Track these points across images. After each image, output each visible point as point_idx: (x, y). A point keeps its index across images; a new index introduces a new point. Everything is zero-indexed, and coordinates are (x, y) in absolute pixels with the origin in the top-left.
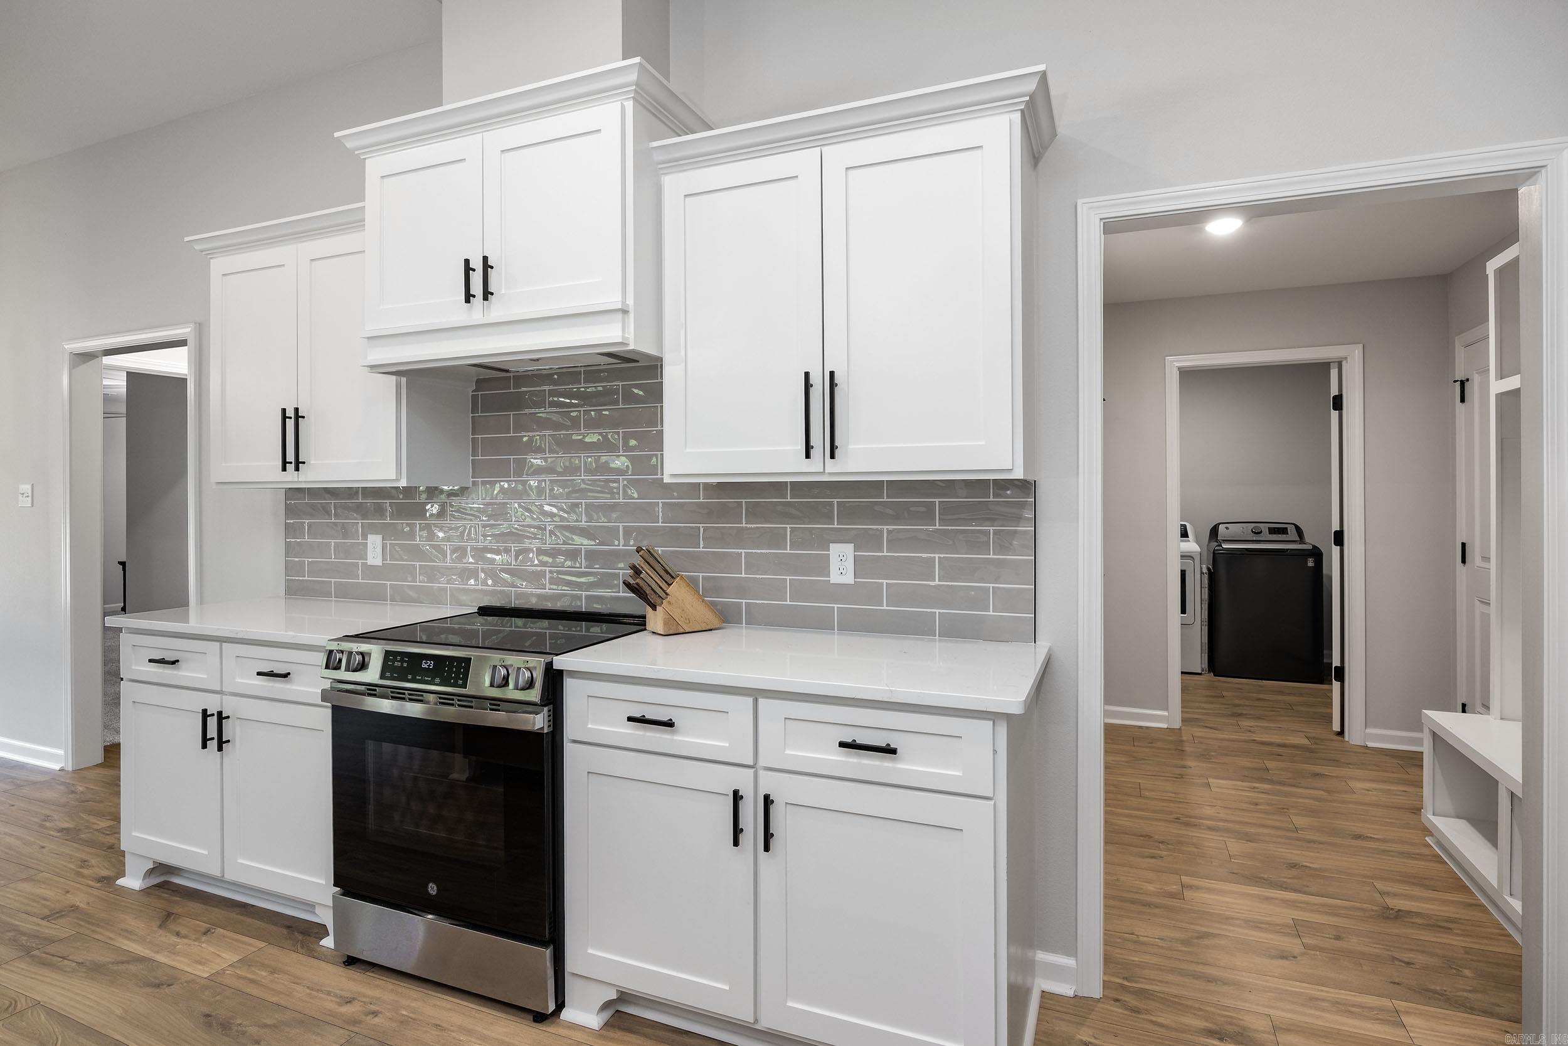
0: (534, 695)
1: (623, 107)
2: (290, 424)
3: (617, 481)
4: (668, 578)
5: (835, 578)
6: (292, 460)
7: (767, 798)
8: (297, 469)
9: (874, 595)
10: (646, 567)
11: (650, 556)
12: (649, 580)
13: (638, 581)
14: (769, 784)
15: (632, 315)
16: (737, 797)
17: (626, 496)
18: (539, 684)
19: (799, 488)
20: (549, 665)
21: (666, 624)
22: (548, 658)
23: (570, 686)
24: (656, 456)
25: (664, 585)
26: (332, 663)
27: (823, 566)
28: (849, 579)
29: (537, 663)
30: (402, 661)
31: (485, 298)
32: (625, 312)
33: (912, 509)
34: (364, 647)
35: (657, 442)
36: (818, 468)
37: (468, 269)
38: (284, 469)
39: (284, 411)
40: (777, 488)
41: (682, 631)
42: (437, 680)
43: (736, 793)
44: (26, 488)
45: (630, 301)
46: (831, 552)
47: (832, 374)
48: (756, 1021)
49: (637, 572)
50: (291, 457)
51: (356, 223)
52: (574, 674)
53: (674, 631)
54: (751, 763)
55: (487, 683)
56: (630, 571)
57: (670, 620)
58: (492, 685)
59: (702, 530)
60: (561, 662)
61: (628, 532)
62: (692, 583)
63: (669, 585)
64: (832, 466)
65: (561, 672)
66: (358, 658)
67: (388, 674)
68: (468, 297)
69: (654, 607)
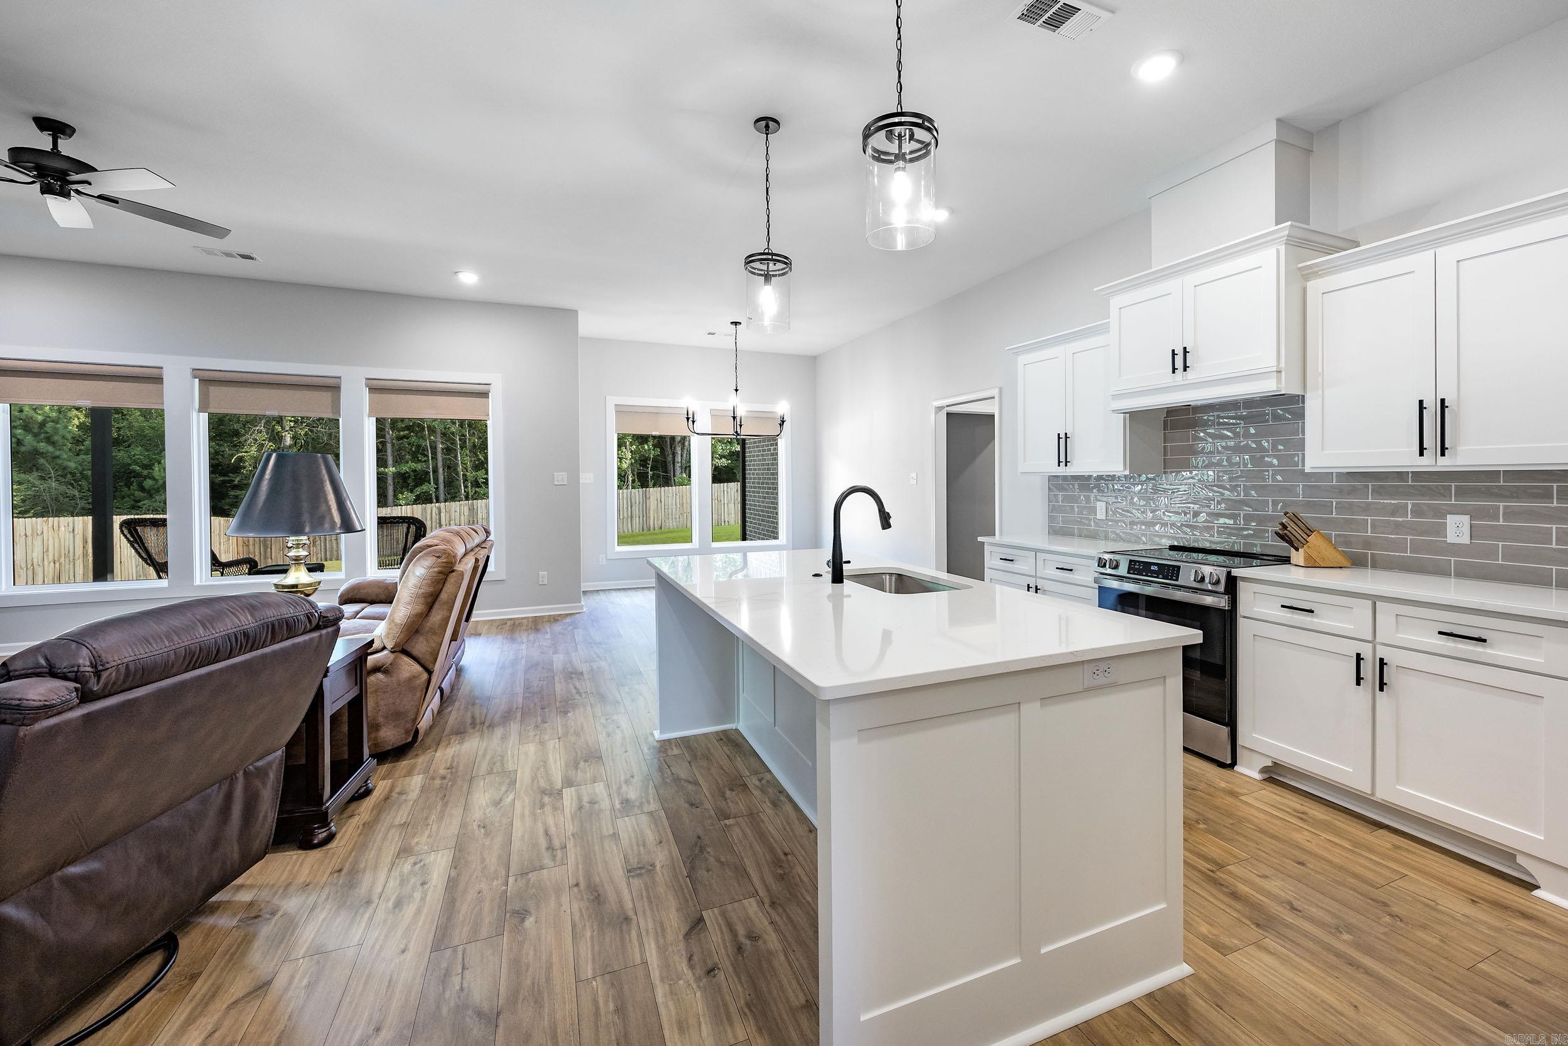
0: (1221, 588)
1: (1278, 251)
2: (1062, 441)
3: (1268, 471)
4: (1308, 532)
5: (1451, 538)
6: (1064, 459)
7: (1381, 660)
8: (1066, 465)
9: (1492, 553)
10: (1292, 524)
11: (1295, 518)
12: (1294, 532)
13: (1286, 531)
14: (1382, 652)
15: (1283, 373)
16: (1359, 658)
17: (1274, 479)
18: (1223, 581)
19: (1417, 475)
20: (1229, 573)
21: (1306, 560)
22: (1229, 569)
23: (1241, 585)
24: (1298, 455)
25: (1305, 536)
26: (1102, 563)
27: (1441, 530)
28: (1465, 539)
29: (1222, 573)
30: (1139, 565)
31: (1185, 370)
32: (1279, 372)
33: (1528, 491)
34: (1117, 557)
35: (1301, 445)
36: (1429, 462)
37: (1174, 354)
38: (1059, 466)
39: (1059, 434)
40: (1401, 475)
41: (1318, 565)
42: (1161, 576)
43: (1358, 655)
44: (914, 475)
45: (1283, 365)
46: (1448, 521)
47: (1443, 401)
48: (1373, 794)
49: (1284, 527)
50: (1062, 459)
51: (1104, 329)
52: (1244, 579)
53: (1311, 564)
54: (1370, 638)
55: (1192, 579)
56: (1281, 527)
57: (1308, 557)
58: (1195, 580)
59: (1334, 503)
60: (1235, 572)
61: (1275, 503)
62: (1327, 538)
63: (1309, 536)
64: (1442, 461)
65: (1235, 578)
66: (1115, 563)
67: (1132, 572)
68: (1174, 370)
69: (1297, 549)
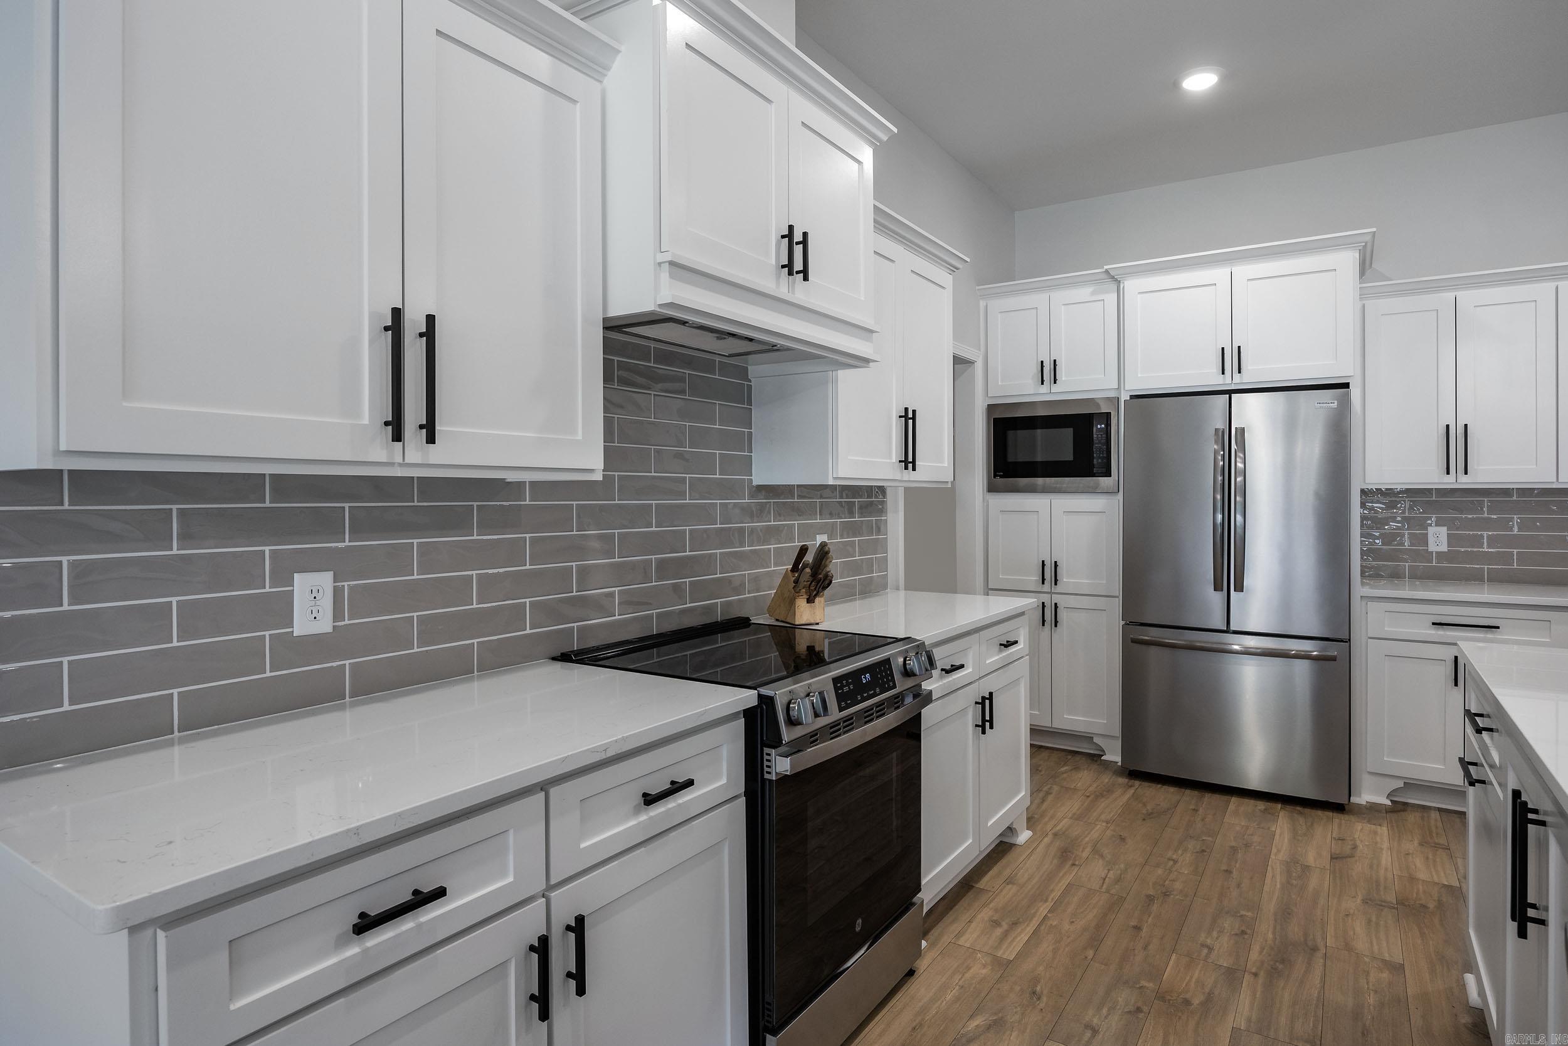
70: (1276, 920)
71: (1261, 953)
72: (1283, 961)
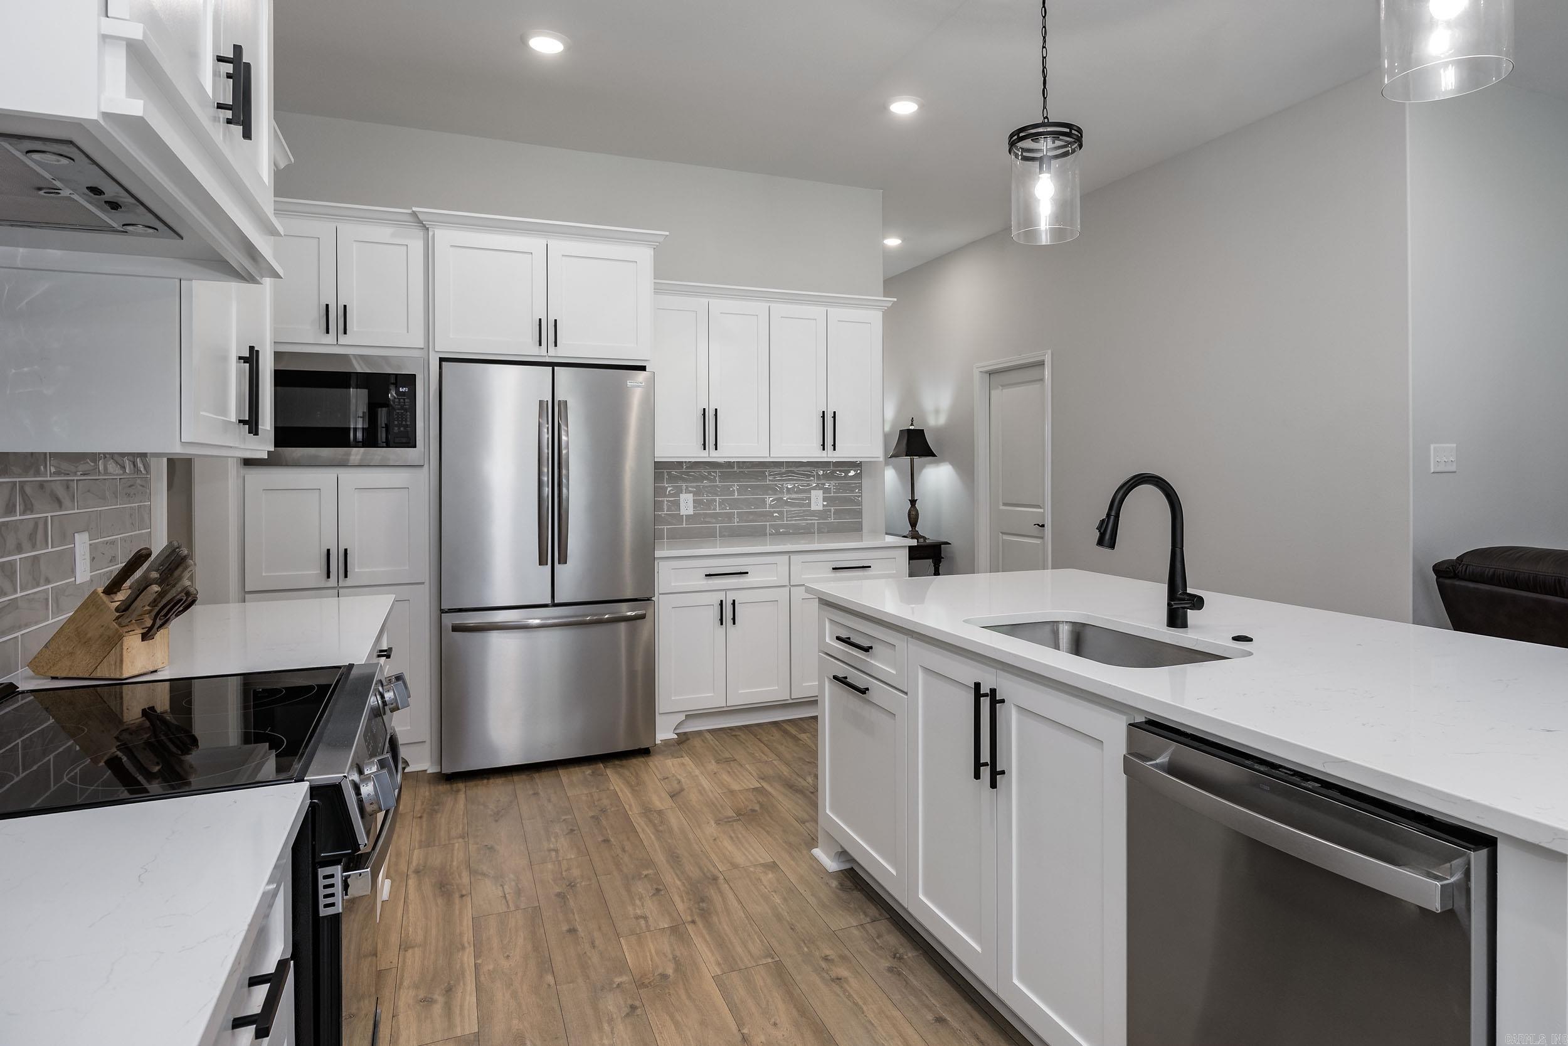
70: (673, 868)
71: (683, 901)
72: (703, 900)
